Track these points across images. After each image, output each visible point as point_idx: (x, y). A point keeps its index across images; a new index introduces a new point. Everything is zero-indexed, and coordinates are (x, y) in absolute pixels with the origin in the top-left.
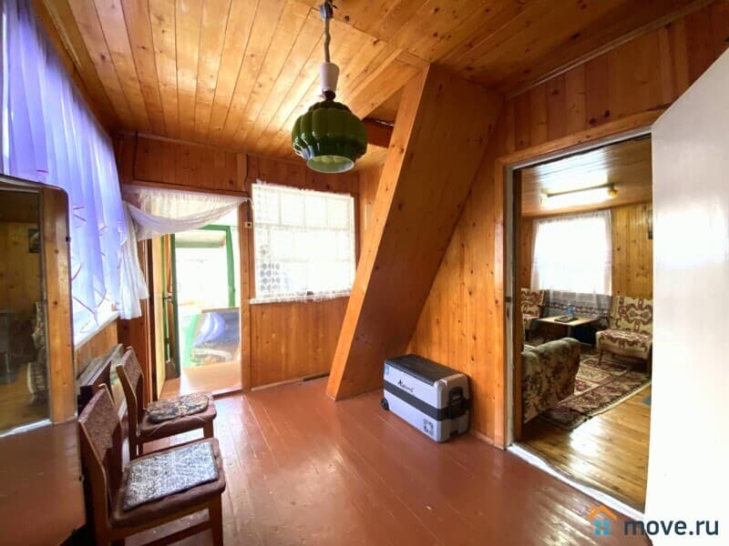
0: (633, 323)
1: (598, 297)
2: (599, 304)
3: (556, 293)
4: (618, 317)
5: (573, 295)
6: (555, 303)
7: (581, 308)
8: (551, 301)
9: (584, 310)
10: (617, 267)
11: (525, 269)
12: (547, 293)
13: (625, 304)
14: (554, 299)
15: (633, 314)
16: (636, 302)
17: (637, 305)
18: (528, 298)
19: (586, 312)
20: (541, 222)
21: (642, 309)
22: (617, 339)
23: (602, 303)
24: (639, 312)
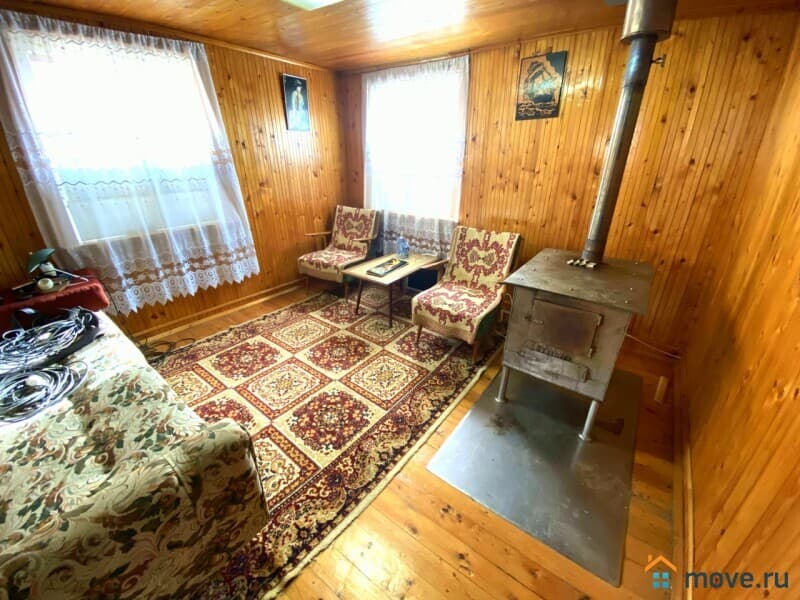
0: (472, 272)
1: (441, 224)
2: (441, 235)
3: (392, 217)
4: (455, 261)
5: (411, 219)
6: (391, 233)
7: (420, 240)
8: (386, 228)
9: (424, 243)
10: (470, 172)
11: (357, 173)
12: (379, 216)
13: (466, 241)
14: (389, 226)
15: (475, 257)
16: (480, 236)
17: (481, 242)
18: (355, 224)
19: (426, 247)
20: (372, 80)
21: (487, 250)
22: (439, 310)
23: (446, 233)
24: (482, 254)
